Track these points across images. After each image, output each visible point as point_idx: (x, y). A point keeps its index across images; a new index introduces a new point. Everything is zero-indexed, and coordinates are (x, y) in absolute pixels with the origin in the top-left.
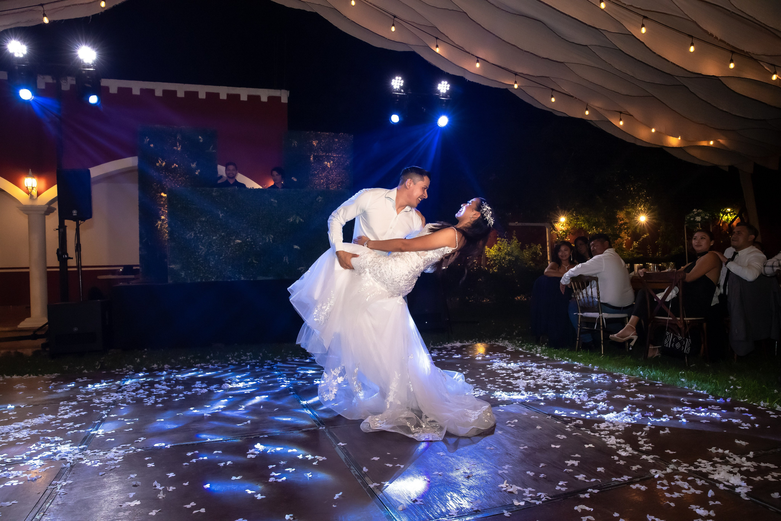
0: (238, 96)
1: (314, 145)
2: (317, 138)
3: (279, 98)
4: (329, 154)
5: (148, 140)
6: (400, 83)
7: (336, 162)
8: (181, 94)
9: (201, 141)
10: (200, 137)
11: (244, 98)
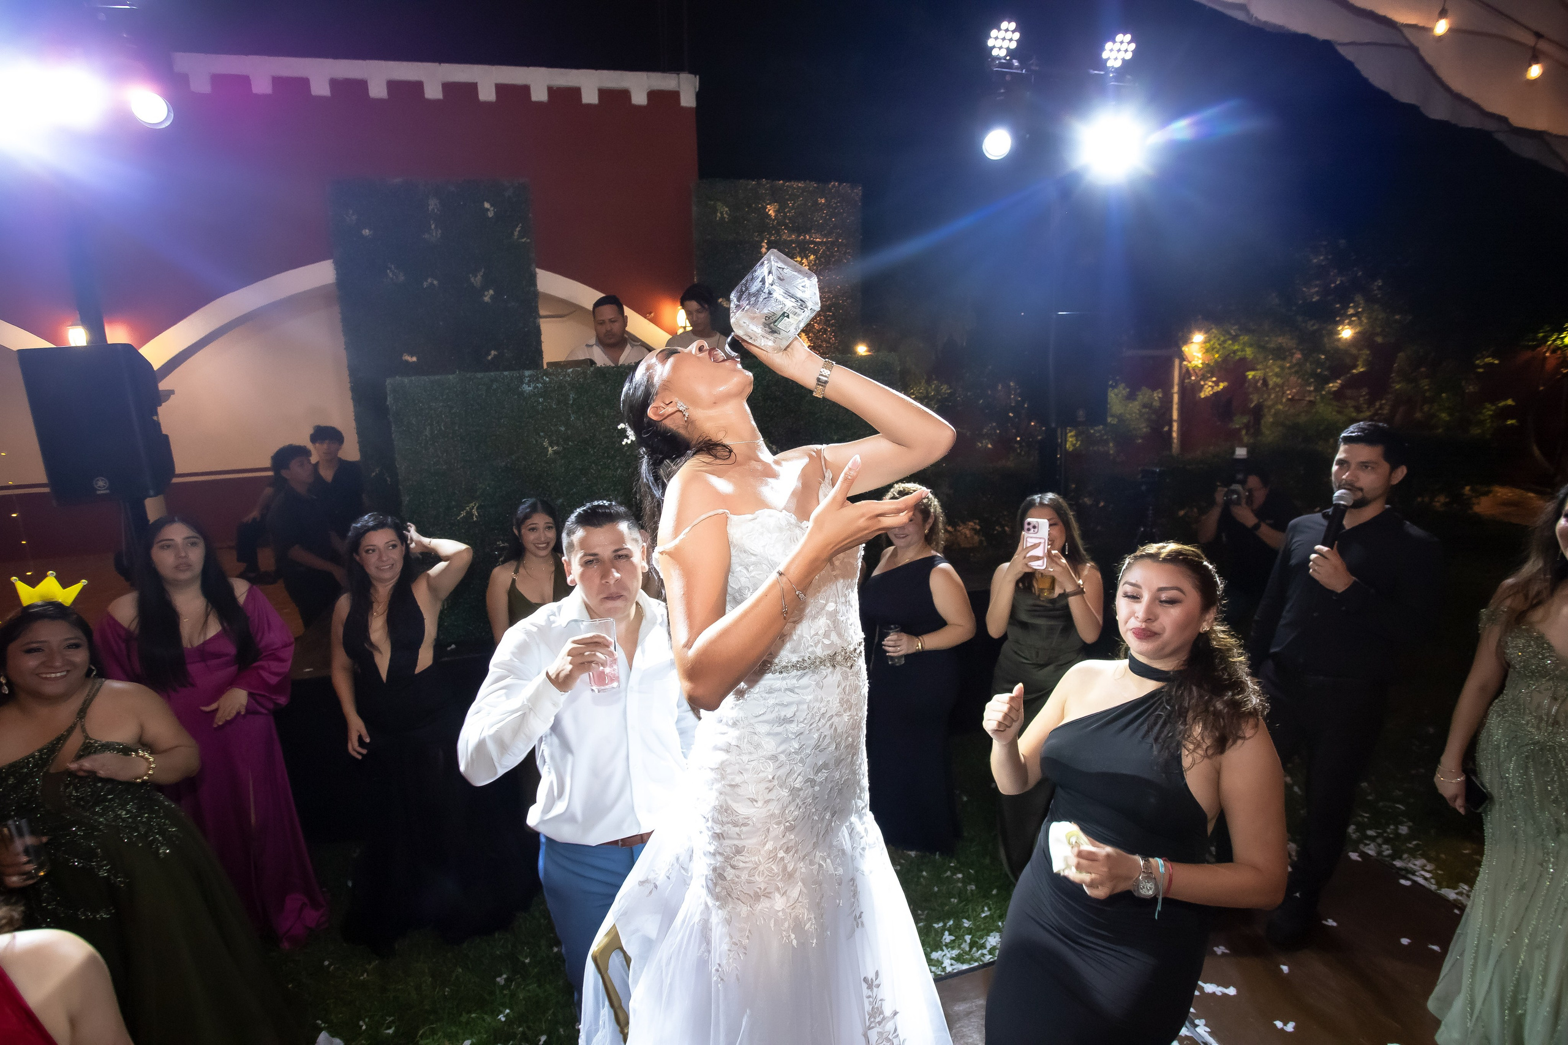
0: (576, 92)
1: (770, 216)
2: (776, 197)
3: (675, 95)
4: (805, 237)
5: (354, 217)
6: (1011, 40)
7: (821, 257)
8: (433, 92)
9: (490, 214)
10: (487, 205)
11: (590, 97)
